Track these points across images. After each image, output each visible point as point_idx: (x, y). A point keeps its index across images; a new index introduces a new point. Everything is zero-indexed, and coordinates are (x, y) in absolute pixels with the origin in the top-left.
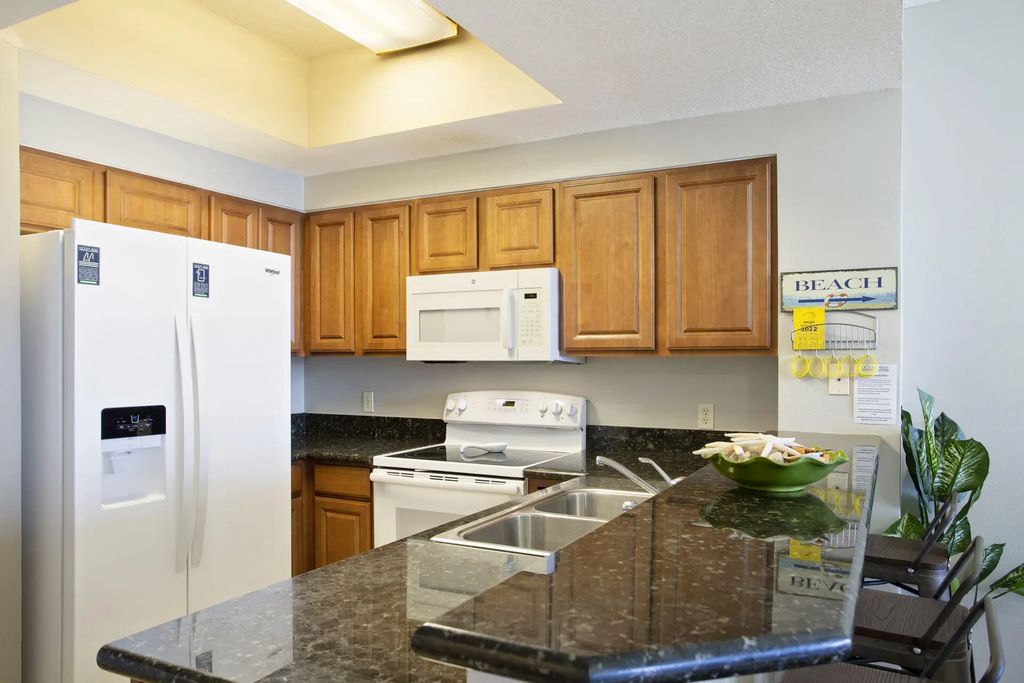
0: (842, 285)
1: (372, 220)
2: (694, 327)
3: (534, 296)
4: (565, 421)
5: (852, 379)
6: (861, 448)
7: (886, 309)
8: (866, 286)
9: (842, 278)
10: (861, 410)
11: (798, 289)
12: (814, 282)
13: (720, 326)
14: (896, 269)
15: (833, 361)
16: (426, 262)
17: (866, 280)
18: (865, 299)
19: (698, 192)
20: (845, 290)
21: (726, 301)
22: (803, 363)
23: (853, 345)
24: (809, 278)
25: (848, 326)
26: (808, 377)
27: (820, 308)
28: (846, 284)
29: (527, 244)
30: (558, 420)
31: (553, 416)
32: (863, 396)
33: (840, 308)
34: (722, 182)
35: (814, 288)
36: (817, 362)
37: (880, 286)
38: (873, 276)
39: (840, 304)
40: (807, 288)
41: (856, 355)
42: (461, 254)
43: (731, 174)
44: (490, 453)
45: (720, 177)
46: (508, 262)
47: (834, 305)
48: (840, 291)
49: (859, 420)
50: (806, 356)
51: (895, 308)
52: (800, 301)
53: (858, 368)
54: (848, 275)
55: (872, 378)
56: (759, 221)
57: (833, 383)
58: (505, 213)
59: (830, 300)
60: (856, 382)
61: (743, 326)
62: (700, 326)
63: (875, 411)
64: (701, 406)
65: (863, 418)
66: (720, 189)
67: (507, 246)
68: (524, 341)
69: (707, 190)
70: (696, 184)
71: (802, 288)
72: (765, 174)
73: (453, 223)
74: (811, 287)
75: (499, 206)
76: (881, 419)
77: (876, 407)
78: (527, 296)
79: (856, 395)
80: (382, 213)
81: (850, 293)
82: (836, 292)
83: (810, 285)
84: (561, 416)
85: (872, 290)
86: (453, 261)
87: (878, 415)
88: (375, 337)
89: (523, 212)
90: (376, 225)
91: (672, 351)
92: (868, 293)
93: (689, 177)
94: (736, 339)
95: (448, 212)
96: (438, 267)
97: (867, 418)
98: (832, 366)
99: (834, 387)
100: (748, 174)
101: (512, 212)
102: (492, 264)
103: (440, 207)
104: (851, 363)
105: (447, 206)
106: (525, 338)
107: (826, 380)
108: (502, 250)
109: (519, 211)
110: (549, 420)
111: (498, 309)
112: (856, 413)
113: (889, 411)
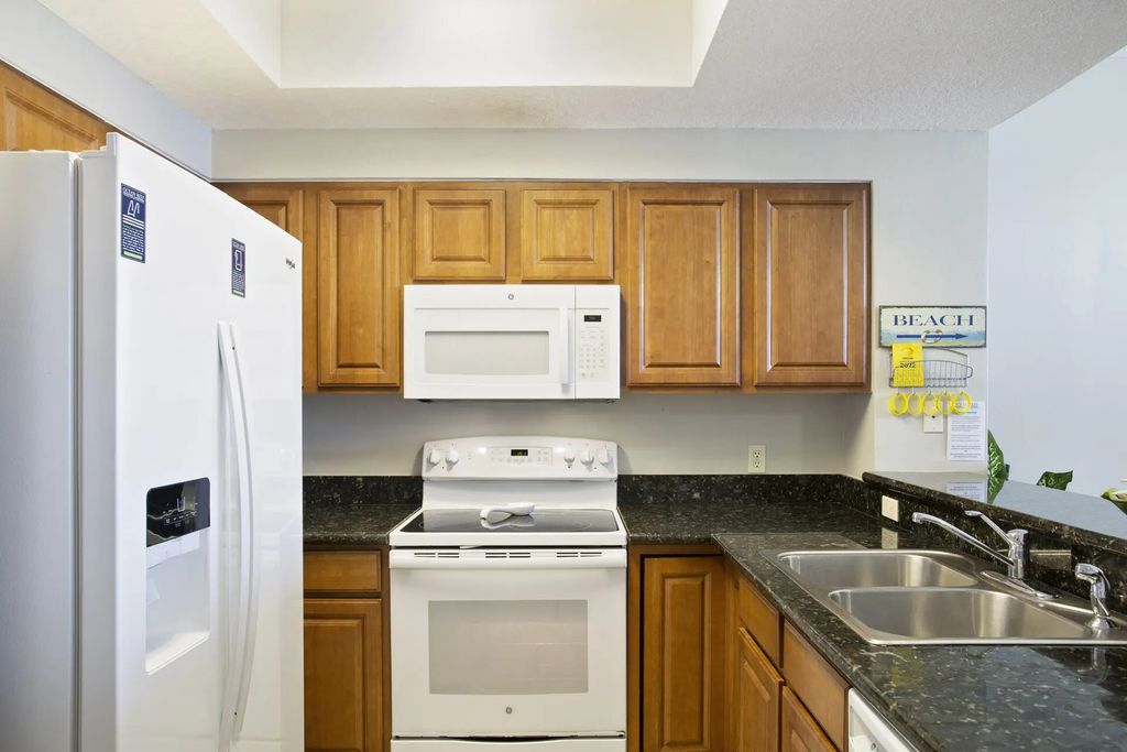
0: (938, 322)
1: (337, 203)
2: (786, 361)
3: (598, 319)
4: (600, 472)
5: (946, 417)
6: (956, 485)
7: (976, 347)
8: (959, 323)
9: (938, 314)
10: (954, 448)
11: (896, 324)
12: (911, 317)
13: (814, 361)
14: (985, 307)
15: (929, 398)
16: (427, 267)
17: (959, 317)
18: (958, 336)
19: (791, 212)
20: (940, 326)
21: (821, 334)
22: (900, 399)
23: (946, 382)
24: (907, 312)
25: (942, 362)
26: (906, 415)
27: (916, 345)
28: (942, 320)
29: (578, 255)
30: (590, 469)
31: (584, 467)
32: (957, 433)
33: (935, 345)
34: (817, 204)
35: (911, 324)
36: (914, 399)
37: (971, 324)
38: (965, 314)
39: (936, 340)
40: (905, 323)
41: (951, 392)
42: (483, 260)
43: (827, 197)
44: (513, 516)
45: (816, 198)
46: (551, 275)
47: (929, 341)
48: (937, 328)
49: (952, 458)
50: (903, 394)
51: (984, 346)
52: (898, 336)
53: (950, 405)
54: (943, 312)
55: (966, 415)
56: (854, 250)
57: (928, 419)
58: (547, 213)
59: (927, 336)
60: (949, 419)
61: (836, 361)
62: (793, 360)
63: (966, 448)
64: (752, 448)
65: (955, 455)
66: (814, 211)
67: (551, 255)
68: (583, 374)
69: (800, 210)
70: (788, 203)
71: (900, 322)
72: (862, 200)
73: (470, 219)
74: (908, 323)
75: (539, 203)
76: (970, 456)
77: (969, 444)
78: (587, 318)
79: (950, 432)
80: (355, 196)
81: (945, 330)
82: (933, 329)
83: (908, 320)
84: (594, 466)
85: (964, 328)
86: (469, 268)
87: (970, 451)
88: (340, 366)
89: (574, 214)
90: (344, 212)
91: (758, 387)
92: (962, 330)
93: (781, 194)
94: (833, 375)
95: (463, 203)
96: (447, 274)
97: (960, 455)
98: (927, 403)
99: (930, 424)
100: (844, 198)
101: (558, 212)
102: (529, 276)
103: (449, 196)
104: (945, 399)
105: (461, 196)
106: (584, 371)
107: (922, 416)
108: (544, 260)
109: (567, 212)
110: (579, 472)
111: (547, 333)
112: (949, 450)
113: (979, 447)
